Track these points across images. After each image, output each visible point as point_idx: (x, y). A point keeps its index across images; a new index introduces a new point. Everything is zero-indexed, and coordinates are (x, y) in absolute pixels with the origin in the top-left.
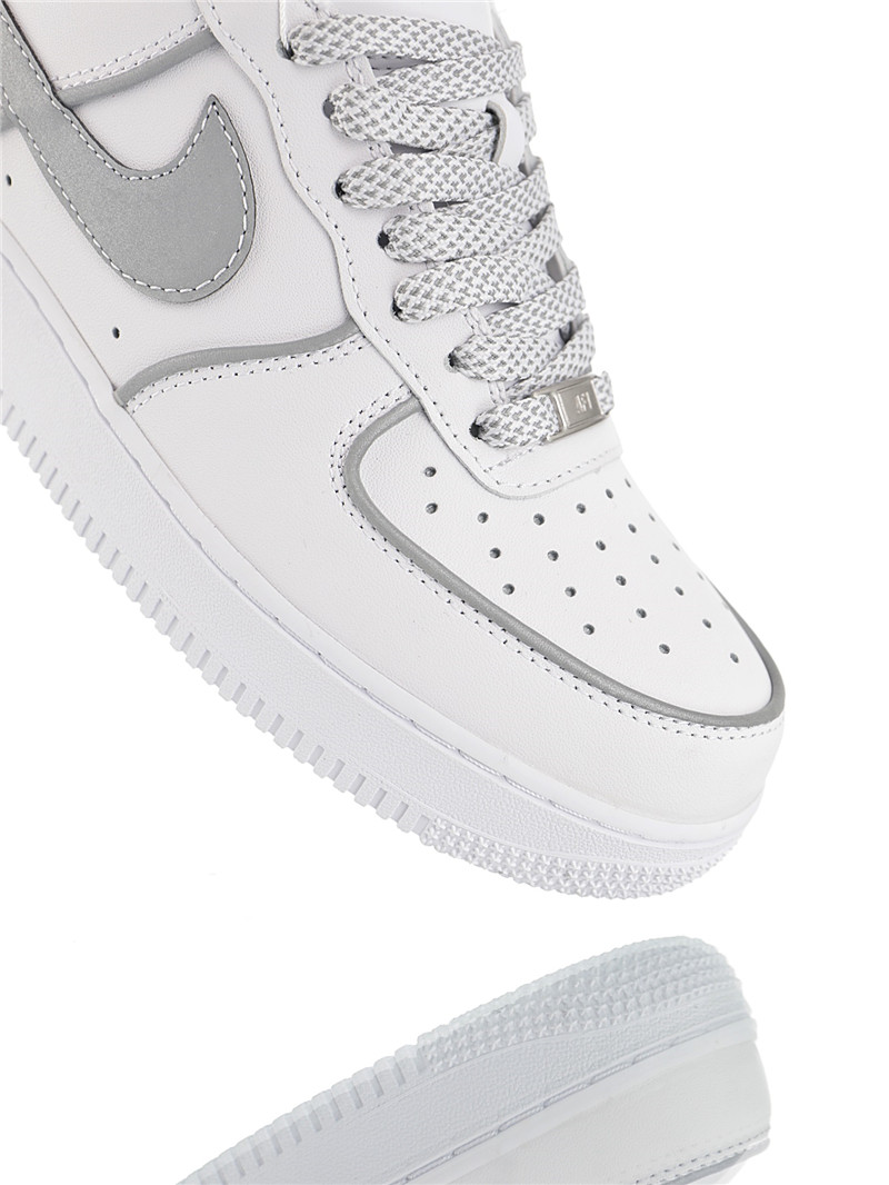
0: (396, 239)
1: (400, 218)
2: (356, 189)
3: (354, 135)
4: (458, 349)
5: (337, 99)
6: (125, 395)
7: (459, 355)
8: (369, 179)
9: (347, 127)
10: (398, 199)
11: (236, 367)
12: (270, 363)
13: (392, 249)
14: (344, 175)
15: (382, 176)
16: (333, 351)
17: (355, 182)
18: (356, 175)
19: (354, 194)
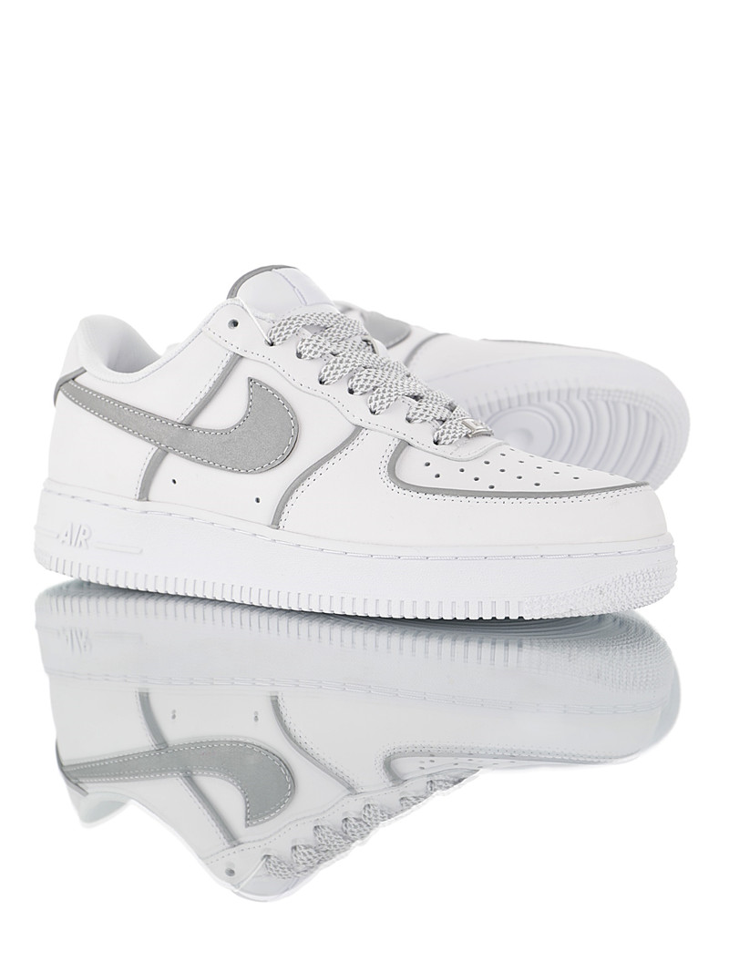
0: (356, 386)
1: (352, 378)
2: (328, 375)
3: (316, 356)
4: (408, 414)
5: (300, 348)
6: (276, 523)
7: (410, 416)
8: (332, 369)
9: (311, 355)
10: (348, 370)
11: (319, 472)
12: (332, 461)
13: (357, 391)
14: (320, 374)
15: (336, 365)
16: (356, 442)
17: (327, 373)
18: (325, 371)
19: (329, 378)
